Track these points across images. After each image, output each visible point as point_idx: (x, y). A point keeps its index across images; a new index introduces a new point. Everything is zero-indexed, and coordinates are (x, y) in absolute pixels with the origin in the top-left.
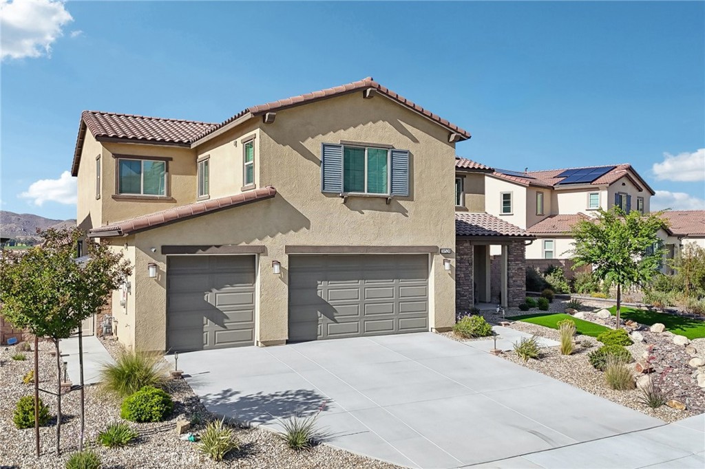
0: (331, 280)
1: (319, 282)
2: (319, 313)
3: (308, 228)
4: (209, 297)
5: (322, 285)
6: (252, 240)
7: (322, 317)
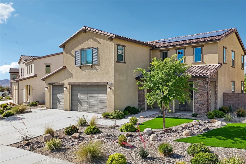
0: (81, 93)
1: (78, 94)
2: (78, 103)
3: (73, 77)
4: (58, 96)
5: (79, 95)
6: (62, 81)
7: (79, 105)
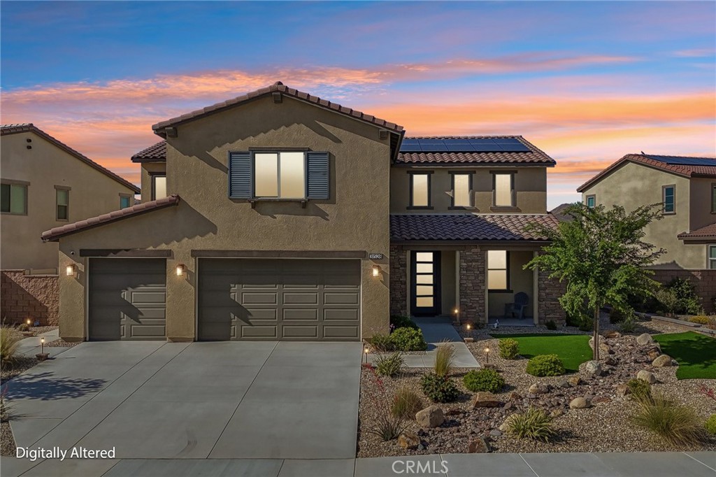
0: (246, 284)
1: (232, 285)
2: (232, 316)
3: (215, 233)
4: (125, 295)
5: (235, 288)
6: (159, 244)
7: (235, 319)
